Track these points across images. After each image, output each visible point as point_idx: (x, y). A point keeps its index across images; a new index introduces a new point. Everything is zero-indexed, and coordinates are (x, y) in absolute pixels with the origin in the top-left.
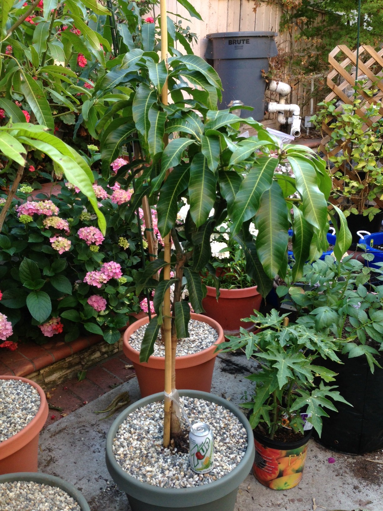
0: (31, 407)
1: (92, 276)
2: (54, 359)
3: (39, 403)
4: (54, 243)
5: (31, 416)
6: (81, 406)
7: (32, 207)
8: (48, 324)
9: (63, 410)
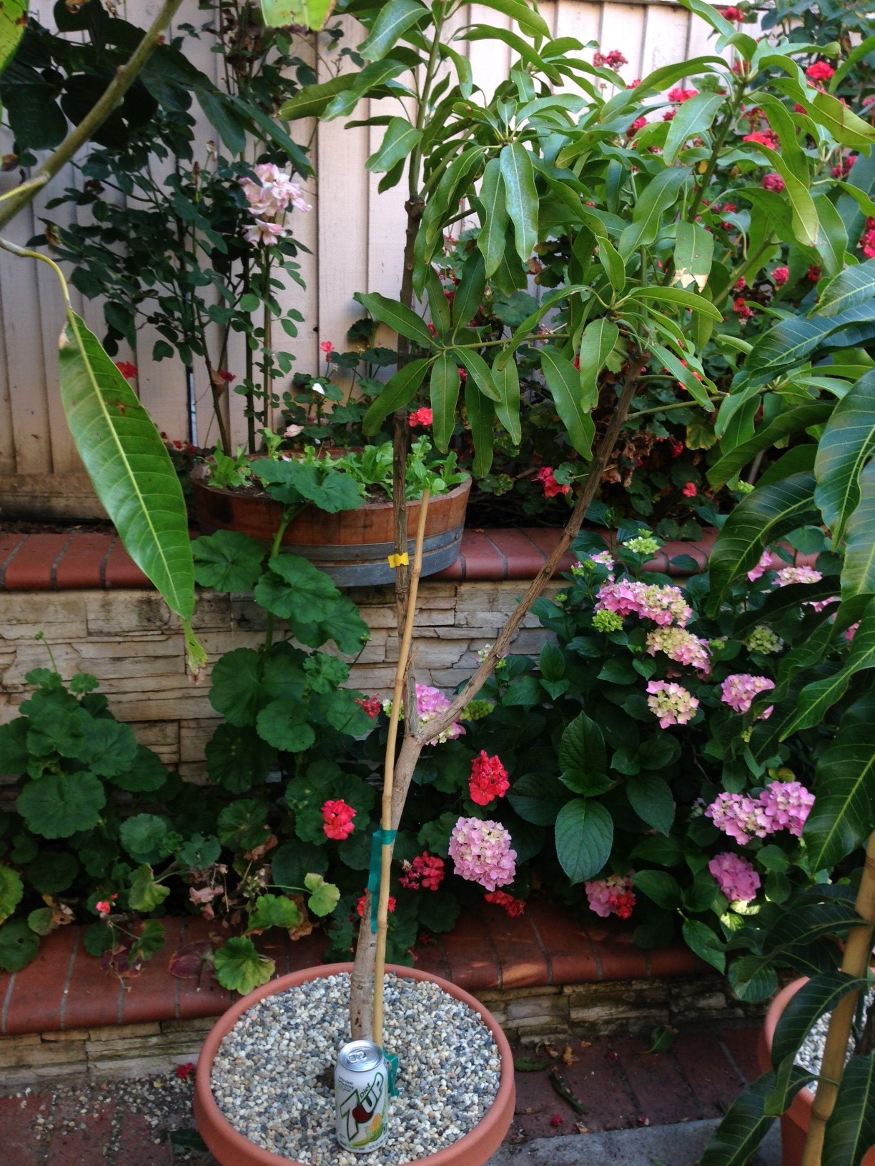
0: (468, 1103)
1: (731, 807)
2: (600, 973)
3: (491, 1103)
4: (656, 695)
5: (456, 1131)
6: (630, 1125)
7: (631, 597)
8: (603, 884)
9: (586, 1114)
